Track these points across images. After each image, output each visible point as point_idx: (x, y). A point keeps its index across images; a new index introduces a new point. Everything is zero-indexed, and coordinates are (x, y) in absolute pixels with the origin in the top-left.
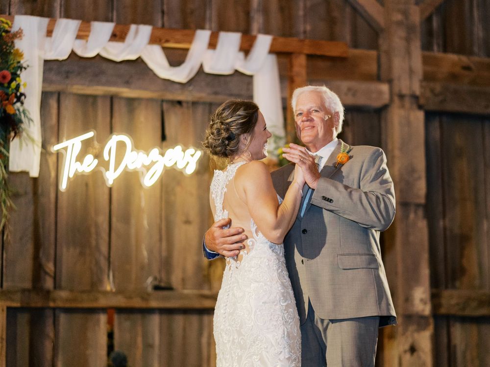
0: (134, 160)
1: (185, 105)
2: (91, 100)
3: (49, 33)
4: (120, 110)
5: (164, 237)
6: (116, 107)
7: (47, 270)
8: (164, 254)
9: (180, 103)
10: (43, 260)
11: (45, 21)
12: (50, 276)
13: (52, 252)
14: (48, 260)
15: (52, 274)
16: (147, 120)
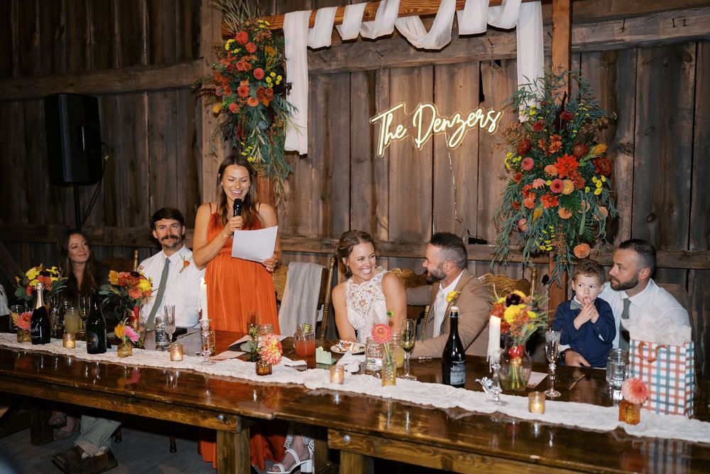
0: (439, 124)
1: (503, 64)
2: (416, 71)
3: (311, 25)
4: (442, 77)
5: (480, 194)
6: (437, 75)
7: (383, 223)
8: (481, 208)
9: (498, 62)
10: (379, 215)
11: (307, 14)
12: (385, 228)
13: (386, 208)
14: (383, 215)
15: (386, 227)
16: (465, 84)
